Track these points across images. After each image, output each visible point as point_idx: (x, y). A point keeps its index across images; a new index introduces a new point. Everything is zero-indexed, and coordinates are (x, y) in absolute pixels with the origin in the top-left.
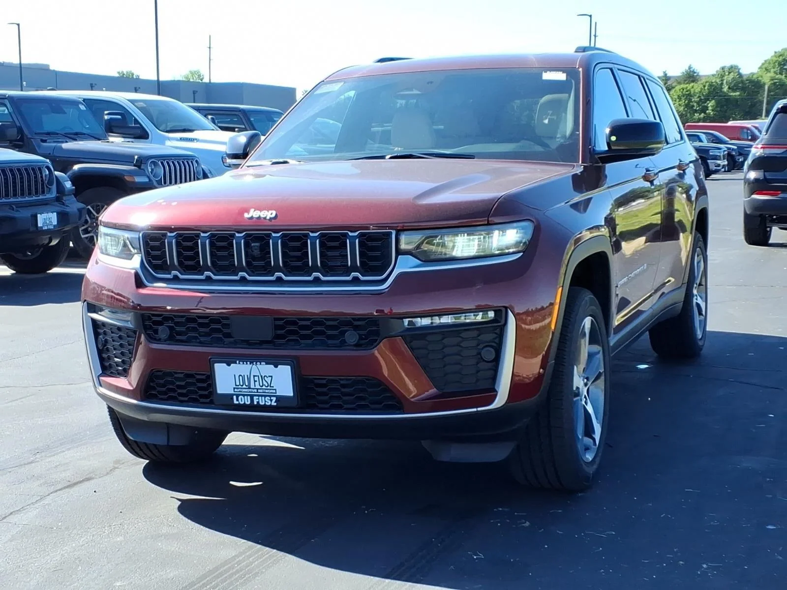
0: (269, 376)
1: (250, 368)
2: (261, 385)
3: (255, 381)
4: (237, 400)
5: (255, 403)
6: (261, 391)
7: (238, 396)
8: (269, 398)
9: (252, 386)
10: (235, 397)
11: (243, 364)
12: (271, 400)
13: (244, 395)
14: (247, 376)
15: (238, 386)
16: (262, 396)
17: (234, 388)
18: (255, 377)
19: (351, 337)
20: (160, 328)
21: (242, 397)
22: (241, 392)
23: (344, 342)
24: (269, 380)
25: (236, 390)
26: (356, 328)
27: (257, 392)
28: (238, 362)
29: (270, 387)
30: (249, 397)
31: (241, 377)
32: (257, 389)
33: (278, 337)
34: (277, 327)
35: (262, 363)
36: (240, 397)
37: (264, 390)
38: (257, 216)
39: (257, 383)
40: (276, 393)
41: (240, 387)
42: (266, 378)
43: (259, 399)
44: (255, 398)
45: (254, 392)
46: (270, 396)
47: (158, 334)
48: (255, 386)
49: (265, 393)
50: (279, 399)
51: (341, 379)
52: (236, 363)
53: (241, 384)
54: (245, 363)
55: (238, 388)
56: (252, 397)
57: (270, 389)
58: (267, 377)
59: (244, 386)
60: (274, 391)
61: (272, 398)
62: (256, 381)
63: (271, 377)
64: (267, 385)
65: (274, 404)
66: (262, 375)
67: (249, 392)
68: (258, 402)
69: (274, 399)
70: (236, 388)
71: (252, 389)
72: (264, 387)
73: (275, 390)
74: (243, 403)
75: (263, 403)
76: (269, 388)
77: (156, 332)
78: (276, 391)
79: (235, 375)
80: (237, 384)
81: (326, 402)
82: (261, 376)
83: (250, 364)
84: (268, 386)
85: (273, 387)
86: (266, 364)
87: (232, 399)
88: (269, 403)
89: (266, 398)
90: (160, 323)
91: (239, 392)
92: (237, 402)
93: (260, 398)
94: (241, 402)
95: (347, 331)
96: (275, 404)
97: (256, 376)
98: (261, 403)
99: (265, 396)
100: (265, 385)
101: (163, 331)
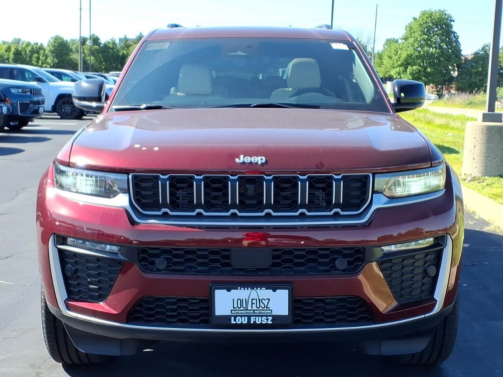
0: (267, 299)
1: (250, 293)
2: (258, 306)
3: (252, 304)
4: (235, 320)
5: (252, 322)
6: (258, 312)
7: (235, 317)
8: (266, 318)
9: (249, 308)
10: (233, 318)
11: (244, 289)
12: (267, 320)
13: (241, 316)
14: (246, 299)
15: (236, 308)
16: (258, 316)
17: (232, 311)
18: (253, 300)
19: (341, 264)
20: (157, 260)
21: (240, 318)
22: (238, 313)
23: (334, 267)
24: (266, 302)
25: (233, 312)
26: (345, 256)
27: (254, 313)
28: (239, 288)
29: (267, 308)
30: (246, 318)
31: (239, 301)
32: (254, 310)
33: (274, 265)
34: (275, 257)
35: (262, 288)
36: (237, 318)
37: (260, 311)
38: (249, 161)
39: (254, 306)
40: (272, 313)
41: (237, 309)
42: (263, 300)
43: (255, 319)
44: (252, 318)
45: (251, 313)
46: (267, 316)
47: (154, 265)
48: (252, 308)
49: (261, 313)
50: (275, 318)
51: (326, 299)
52: (238, 289)
53: (239, 306)
54: (246, 288)
55: (235, 310)
56: (249, 318)
57: (267, 310)
58: (265, 300)
59: (242, 308)
60: (270, 312)
61: (268, 318)
62: (254, 304)
63: (269, 299)
64: (263, 306)
65: (269, 322)
66: (260, 298)
67: (246, 313)
68: (255, 322)
69: (270, 318)
70: (234, 310)
71: (249, 310)
72: (261, 308)
73: (271, 310)
74: (240, 322)
75: (260, 322)
76: (265, 309)
77: (153, 263)
78: (272, 312)
79: (233, 299)
80: (235, 307)
81: (310, 318)
82: (259, 300)
83: (251, 289)
84: (264, 308)
85: (269, 308)
86: (266, 289)
87: (230, 320)
88: (265, 322)
89: (263, 318)
90: (158, 256)
91: (236, 313)
92: (235, 322)
93: (257, 318)
94: (238, 322)
95: (336, 259)
96: (271, 322)
97: (255, 299)
98: (257, 322)
99: (262, 316)
100: (261, 307)
101: (161, 263)
